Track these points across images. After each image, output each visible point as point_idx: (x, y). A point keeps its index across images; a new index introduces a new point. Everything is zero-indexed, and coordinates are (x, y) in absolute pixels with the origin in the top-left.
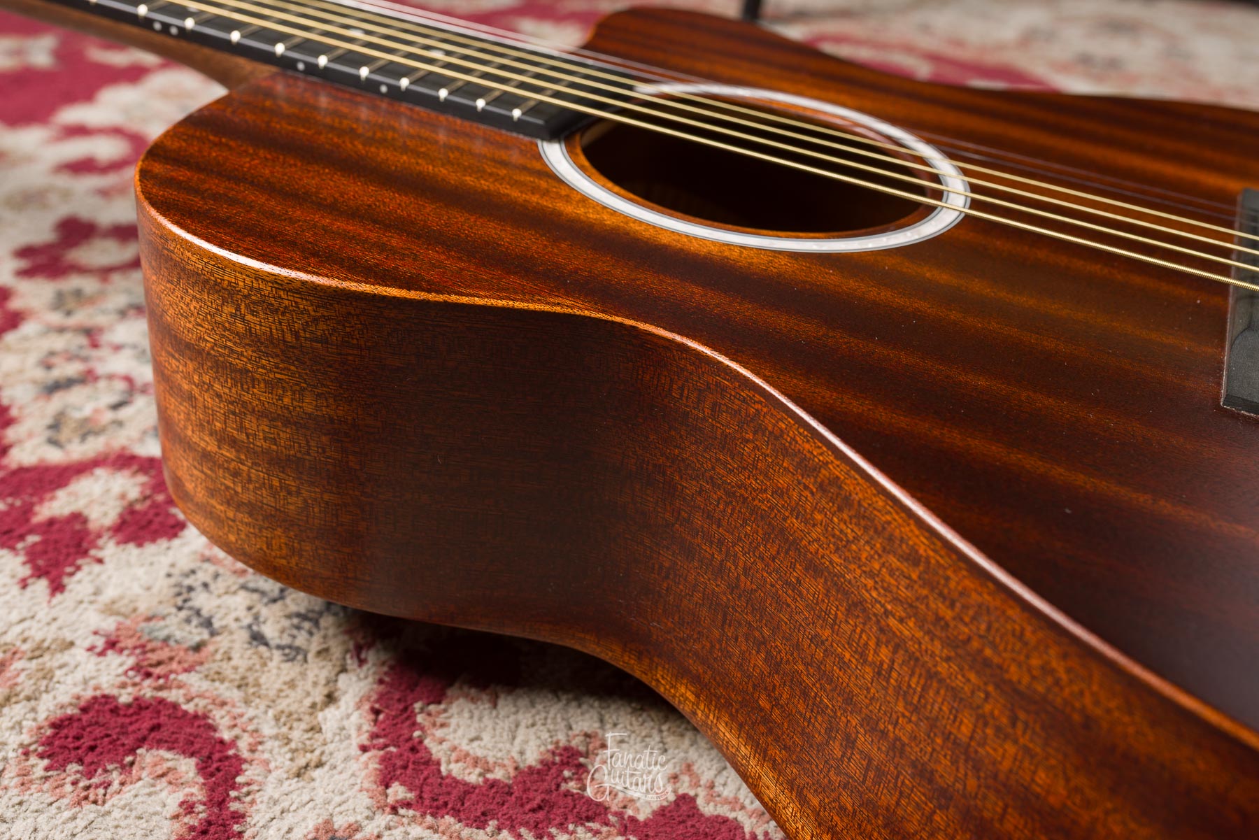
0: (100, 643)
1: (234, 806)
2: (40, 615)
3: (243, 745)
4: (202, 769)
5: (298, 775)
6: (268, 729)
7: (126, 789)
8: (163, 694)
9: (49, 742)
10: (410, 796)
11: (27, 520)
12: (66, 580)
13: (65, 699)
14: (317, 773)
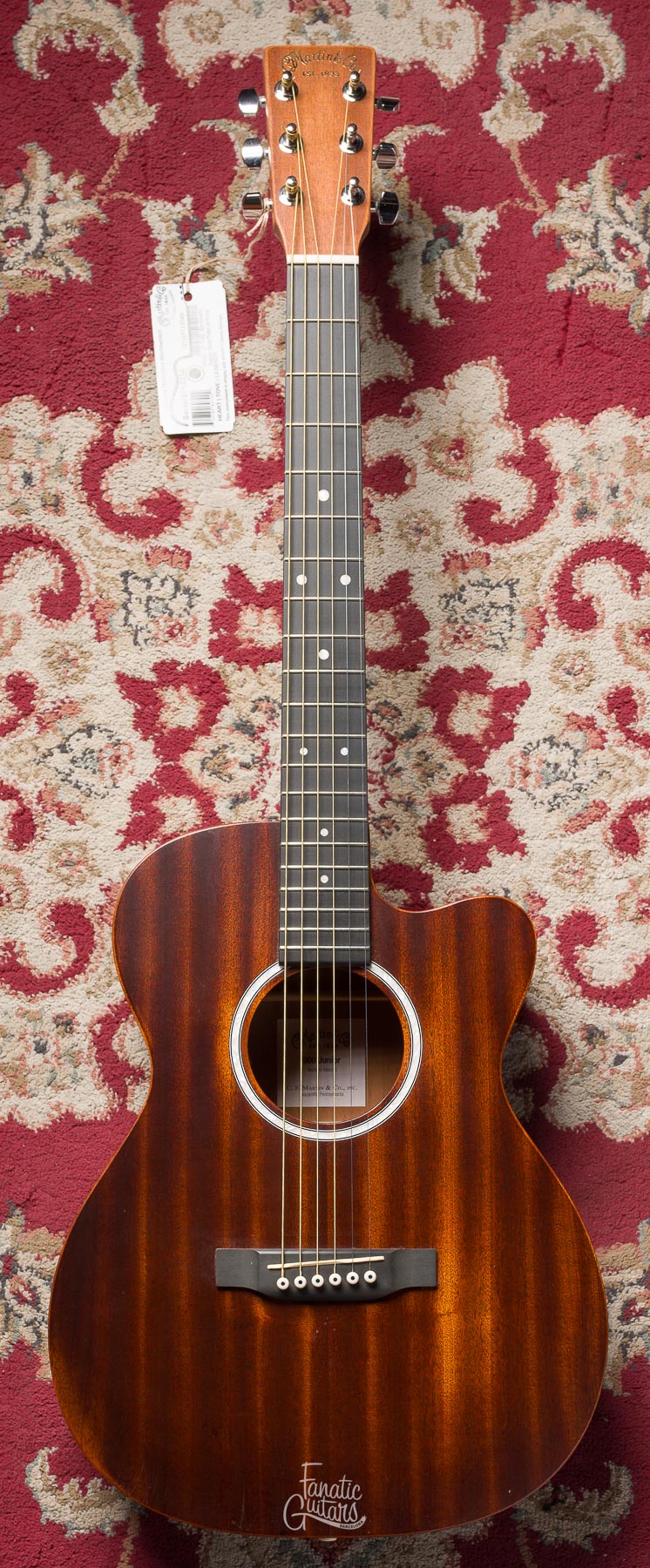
0: (107, 884)
1: (66, 982)
2: (108, 853)
3: (91, 966)
4: (76, 961)
5: (88, 993)
6: (100, 970)
7: (56, 946)
8: (95, 925)
9: (58, 907)
10: (98, 1033)
11: (152, 800)
12: (128, 846)
13: (76, 897)
14: (92, 997)
